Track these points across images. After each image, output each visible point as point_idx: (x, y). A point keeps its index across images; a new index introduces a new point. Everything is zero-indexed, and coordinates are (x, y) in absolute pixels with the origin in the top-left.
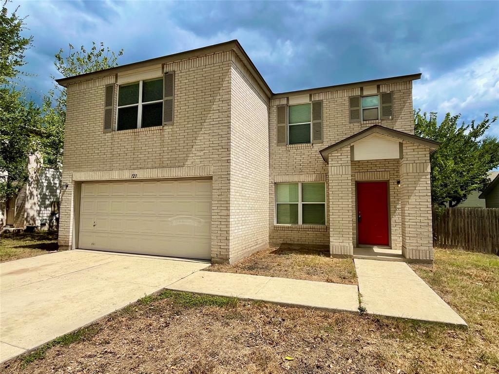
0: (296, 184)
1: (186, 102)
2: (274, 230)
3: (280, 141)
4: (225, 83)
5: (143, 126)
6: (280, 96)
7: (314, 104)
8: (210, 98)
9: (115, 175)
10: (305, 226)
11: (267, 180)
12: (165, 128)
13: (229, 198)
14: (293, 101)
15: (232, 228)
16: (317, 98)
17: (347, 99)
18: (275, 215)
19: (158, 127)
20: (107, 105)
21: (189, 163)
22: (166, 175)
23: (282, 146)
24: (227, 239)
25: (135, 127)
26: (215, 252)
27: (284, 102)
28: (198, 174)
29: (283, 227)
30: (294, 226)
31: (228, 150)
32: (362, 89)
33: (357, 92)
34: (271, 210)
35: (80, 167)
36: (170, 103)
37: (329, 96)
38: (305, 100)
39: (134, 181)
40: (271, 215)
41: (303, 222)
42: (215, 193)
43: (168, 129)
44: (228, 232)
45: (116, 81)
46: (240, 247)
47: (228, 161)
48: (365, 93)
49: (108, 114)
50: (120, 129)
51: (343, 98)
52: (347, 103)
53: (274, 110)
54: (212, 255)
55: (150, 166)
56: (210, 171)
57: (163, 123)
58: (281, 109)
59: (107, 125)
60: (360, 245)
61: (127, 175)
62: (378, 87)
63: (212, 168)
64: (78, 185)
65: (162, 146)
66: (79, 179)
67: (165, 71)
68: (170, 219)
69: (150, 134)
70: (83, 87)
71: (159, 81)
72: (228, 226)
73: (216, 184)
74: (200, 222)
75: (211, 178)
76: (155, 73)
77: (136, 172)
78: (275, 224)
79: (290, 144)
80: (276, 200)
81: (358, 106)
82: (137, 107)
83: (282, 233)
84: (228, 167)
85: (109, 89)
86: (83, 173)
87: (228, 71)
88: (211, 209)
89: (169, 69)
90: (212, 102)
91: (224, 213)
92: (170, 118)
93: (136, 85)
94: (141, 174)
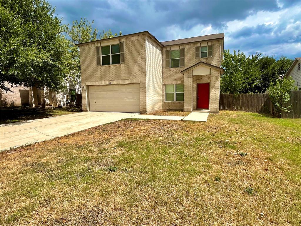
0: (174, 85)
1: (129, 54)
2: (164, 104)
3: (167, 66)
4: (143, 47)
5: (112, 64)
6: (167, 47)
7: (181, 50)
8: (138, 53)
9: (103, 83)
10: (177, 102)
11: (161, 83)
12: (121, 64)
13: (146, 90)
14: (173, 49)
15: (147, 101)
16: (182, 47)
17: (195, 48)
18: (165, 98)
19: (119, 64)
20: (97, 55)
21: (131, 78)
22: (123, 83)
23: (168, 68)
24: (146, 105)
25: (109, 64)
26: (141, 110)
27: (168, 49)
28: (135, 82)
29: (168, 102)
30: (172, 102)
31: (145, 73)
32: (201, 44)
33: (199, 45)
34: (163, 96)
35: (88, 80)
36: (123, 55)
37: (187, 46)
38: (177, 48)
39: (110, 85)
40: (163, 98)
41: (176, 100)
42: (141, 89)
43: (122, 65)
44: (146, 103)
45: (100, 45)
46: (150, 108)
47: (145, 77)
48: (202, 45)
49: (98, 58)
50: (103, 64)
51: (193, 47)
52: (194, 50)
53: (164, 53)
54: (141, 111)
55: (116, 79)
56: (139, 81)
57: (120, 63)
58: (167, 52)
59: (98, 63)
60: (198, 109)
61: (108, 83)
62: (207, 43)
63: (140, 80)
64: (88, 87)
65: (121, 71)
66: (88, 85)
67: (120, 42)
68: (125, 99)
69: (115, 67)
70: (86, 47)
71: (118, 45)
72: (146, 100)
73: (141, 86)
74: (136, 100)
75: (139, 83)
76: (116, 42)
77: (111, 82)
78: (165, 101)
79: (171, 68)
80: (165, 92)
81: (199, 51)
82: (109, 56)
83: (167, 105)
84: (145, 79)
85: (98, 48)
86: (90, 82)
87: (144, 42)
88: (139, 95)
89: (121, 41)
90: (139, 55)
91: (144, 96)
92: (123, 61)
93: (109, 46)
94: (113, 83)
